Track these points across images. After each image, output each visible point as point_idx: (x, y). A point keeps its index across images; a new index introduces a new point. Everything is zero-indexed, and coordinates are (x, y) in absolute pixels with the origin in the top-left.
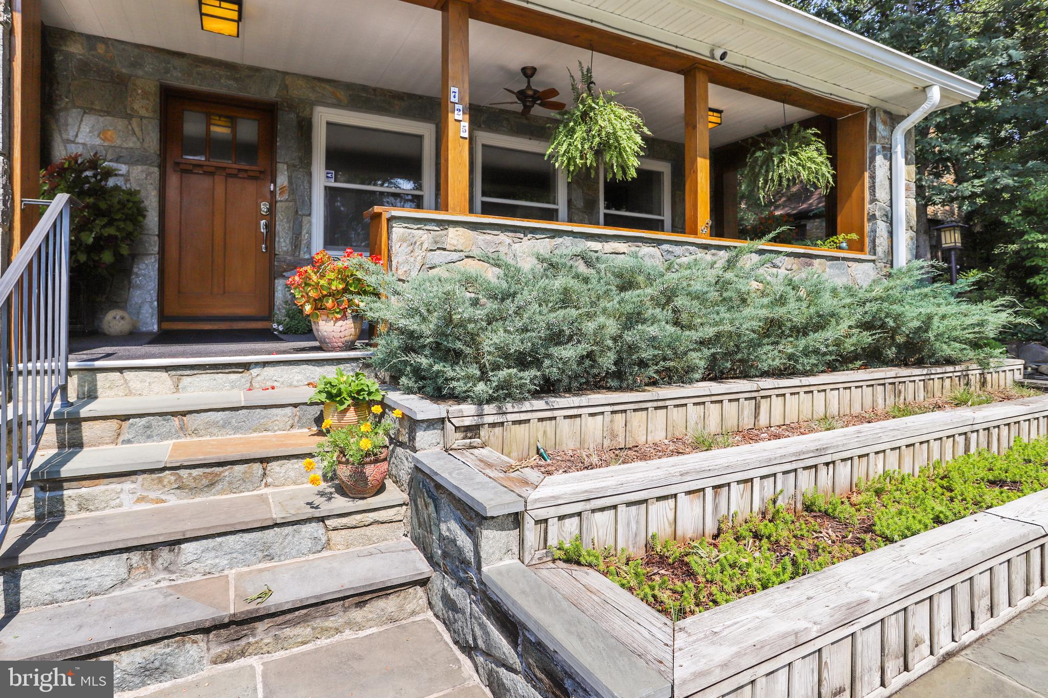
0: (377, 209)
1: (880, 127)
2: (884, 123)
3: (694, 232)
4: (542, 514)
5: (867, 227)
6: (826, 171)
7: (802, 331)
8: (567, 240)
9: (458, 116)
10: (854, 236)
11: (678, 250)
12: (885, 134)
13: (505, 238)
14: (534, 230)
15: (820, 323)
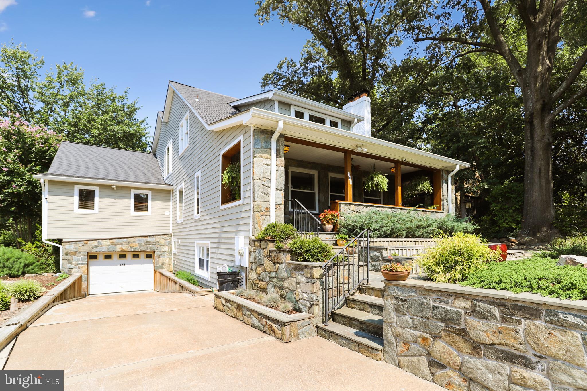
0: (337, 201)
1: (444, 175)
2: (446, 174)
3: (398, 205)
4: (390, 249)
5: (442, 203)
6: (430, 188)
7: (424, 228)
8: (372, 208)
9: (350, 179)
10: (438, 206)
11: (395, 210)
12: (446, 177)
13: (361, 207)
14: (366, 206)
15: (429, 226)
